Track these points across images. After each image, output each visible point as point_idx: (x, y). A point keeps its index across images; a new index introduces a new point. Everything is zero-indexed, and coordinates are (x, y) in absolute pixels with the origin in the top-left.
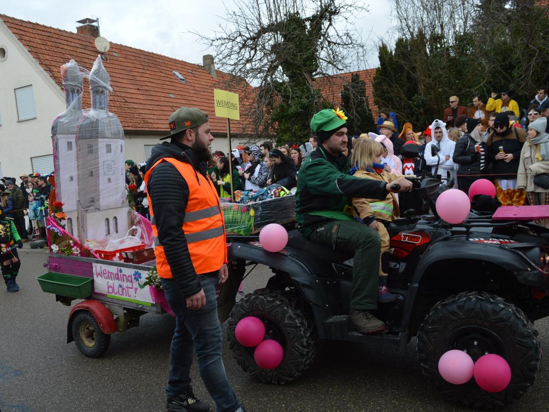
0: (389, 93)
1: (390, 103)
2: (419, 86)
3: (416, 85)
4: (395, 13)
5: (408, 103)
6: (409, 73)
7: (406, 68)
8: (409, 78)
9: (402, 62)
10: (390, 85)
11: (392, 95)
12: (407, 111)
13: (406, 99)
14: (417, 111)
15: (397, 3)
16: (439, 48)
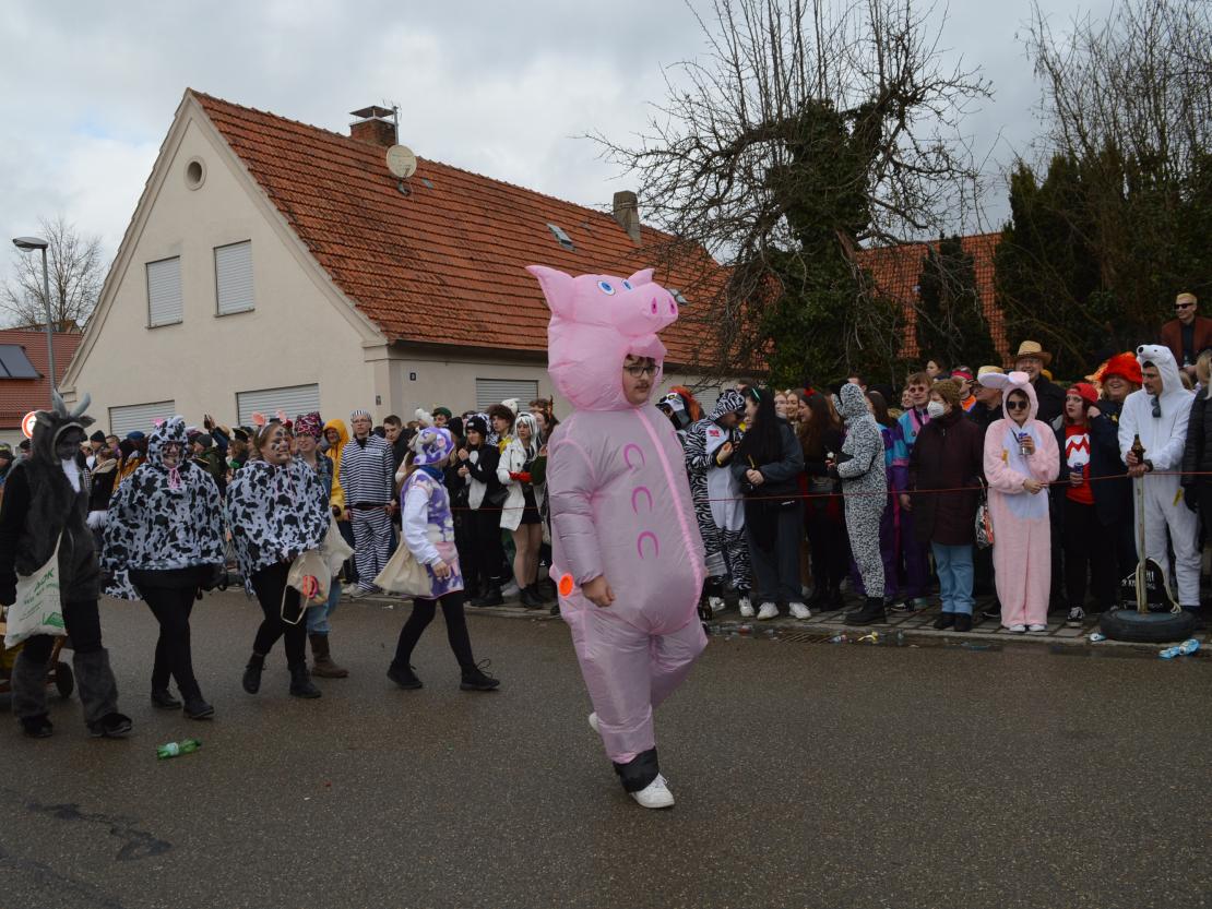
0: (1032, 283)
2: (1104, 269)
3: (1097, 266)
4: (1051, 102)
5: (1076, 306)
6: (1078, 237)
7: (1073, 227)
8: (1080, 249)
9: (1065, 213)
10: (1034, 266)
11: (1040, 287)
12: (1073, 325)
13: (1070, 297)
14: (1097, 326)
15: (1057, 78)
16: (1153, 183)
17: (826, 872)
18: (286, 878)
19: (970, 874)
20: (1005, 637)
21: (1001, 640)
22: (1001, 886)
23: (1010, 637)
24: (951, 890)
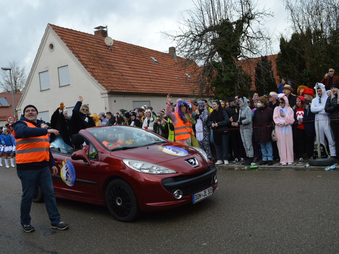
0: (287, 68)
1: (287, 74)
2: (307, 63)
3: (305, 63)
4: (290, 17)
5: (299, 74)
6: (299, 55)
7: (298, 52)
8: (300, 58)
9: (295, 48)
10: (287, 63)
11: (289, 69)
12: (299, 79)
13: (298, 72)
14: (305, 79)
15: (292, 11)
16: (319, 39)
17: (235, 231)
18: (88, 239)
19: (274, 230)
20: (282, 167)
21: (281, 167)
23: (283, 166)
24: (269, 235)
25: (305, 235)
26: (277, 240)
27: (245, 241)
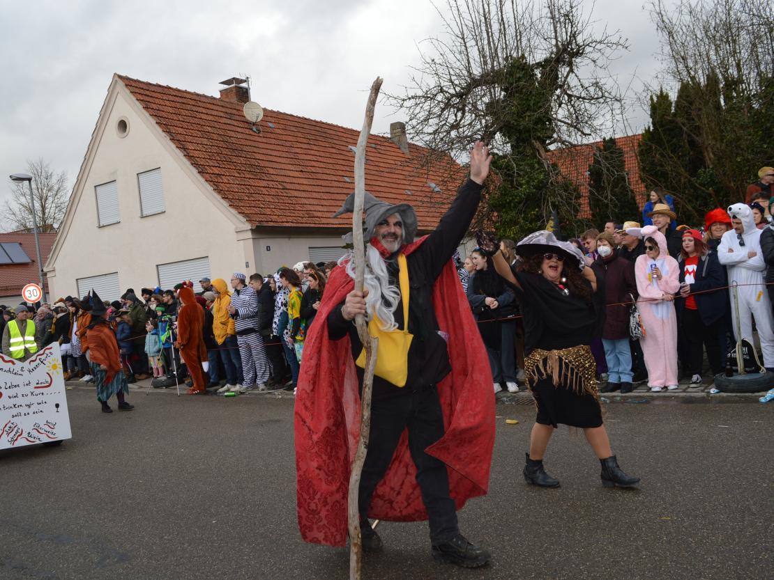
0: (662, 166)
1: (663, 180)
2: (706, 154)
3: (701, 153)
4: (667, 49)
5: (690, 181)
6: (689, 135)
7: (685, 129)
8: (692, 143)
9: (680, 120)
12: (689, 191)
13: (686, 174)
14: (703, 191)
15: (670, 34)
16: (735, 98)
17: (545, 551)
18: (203, 573)
19: (637, 548)
20: (655, 394)
21: (652, 397)
22: (657, 555)
24: (625, 559)
25: (712, 558)
26: (645, 572)
27: (570, 574)
